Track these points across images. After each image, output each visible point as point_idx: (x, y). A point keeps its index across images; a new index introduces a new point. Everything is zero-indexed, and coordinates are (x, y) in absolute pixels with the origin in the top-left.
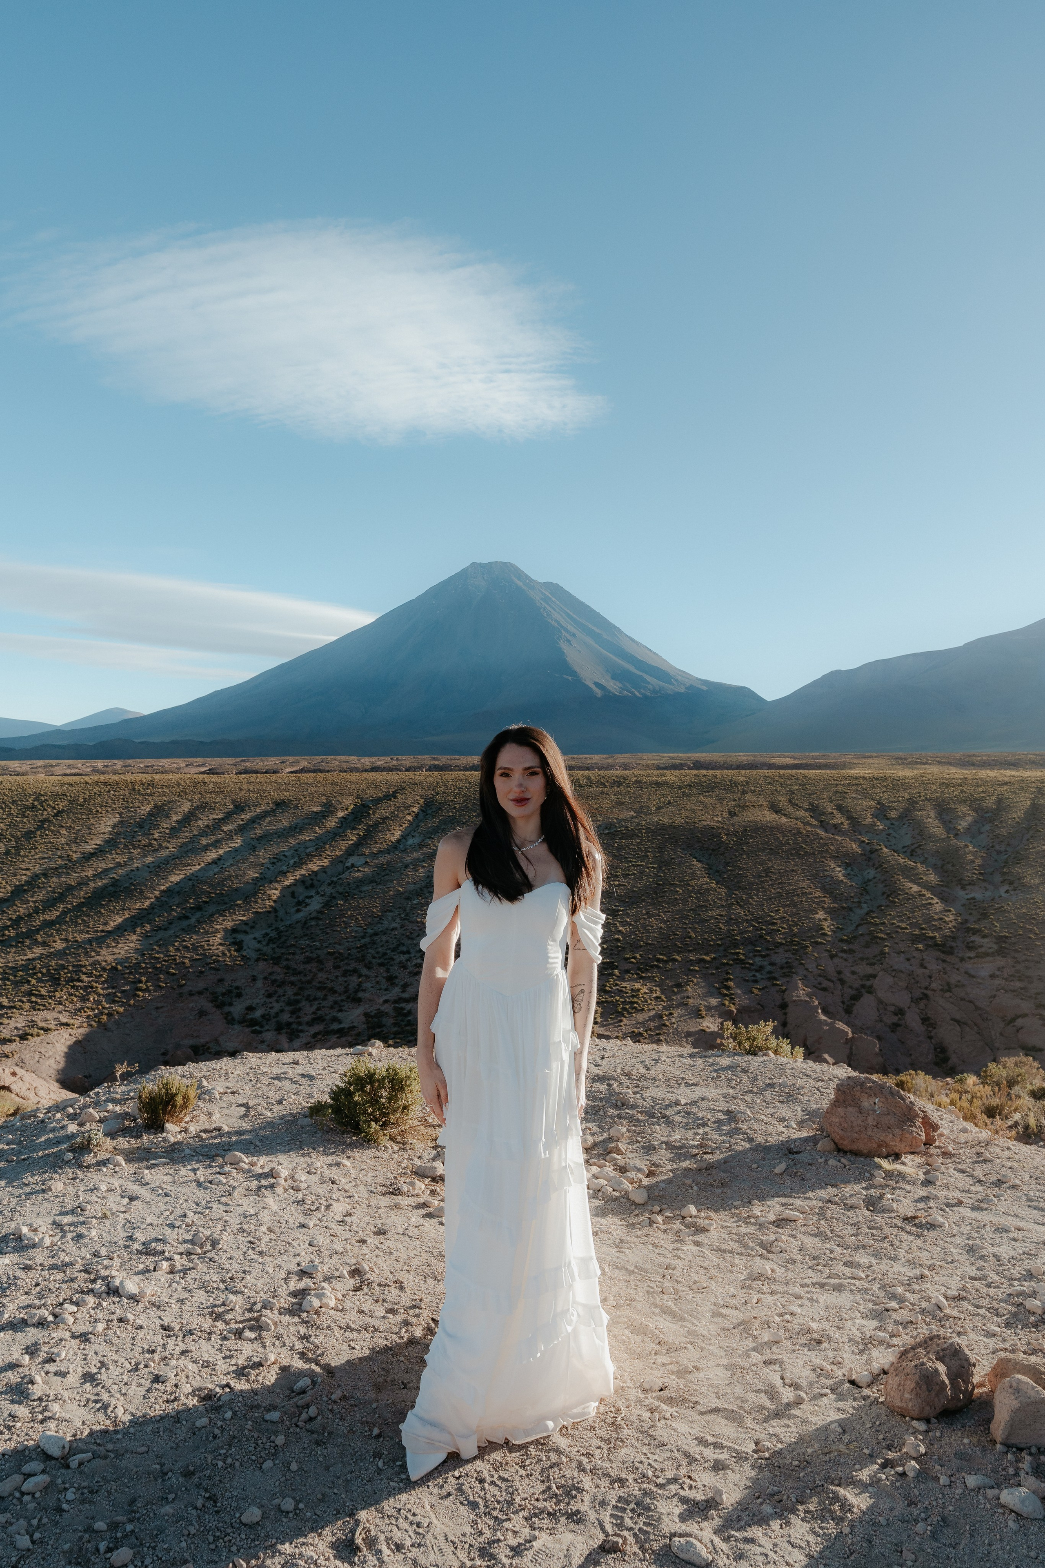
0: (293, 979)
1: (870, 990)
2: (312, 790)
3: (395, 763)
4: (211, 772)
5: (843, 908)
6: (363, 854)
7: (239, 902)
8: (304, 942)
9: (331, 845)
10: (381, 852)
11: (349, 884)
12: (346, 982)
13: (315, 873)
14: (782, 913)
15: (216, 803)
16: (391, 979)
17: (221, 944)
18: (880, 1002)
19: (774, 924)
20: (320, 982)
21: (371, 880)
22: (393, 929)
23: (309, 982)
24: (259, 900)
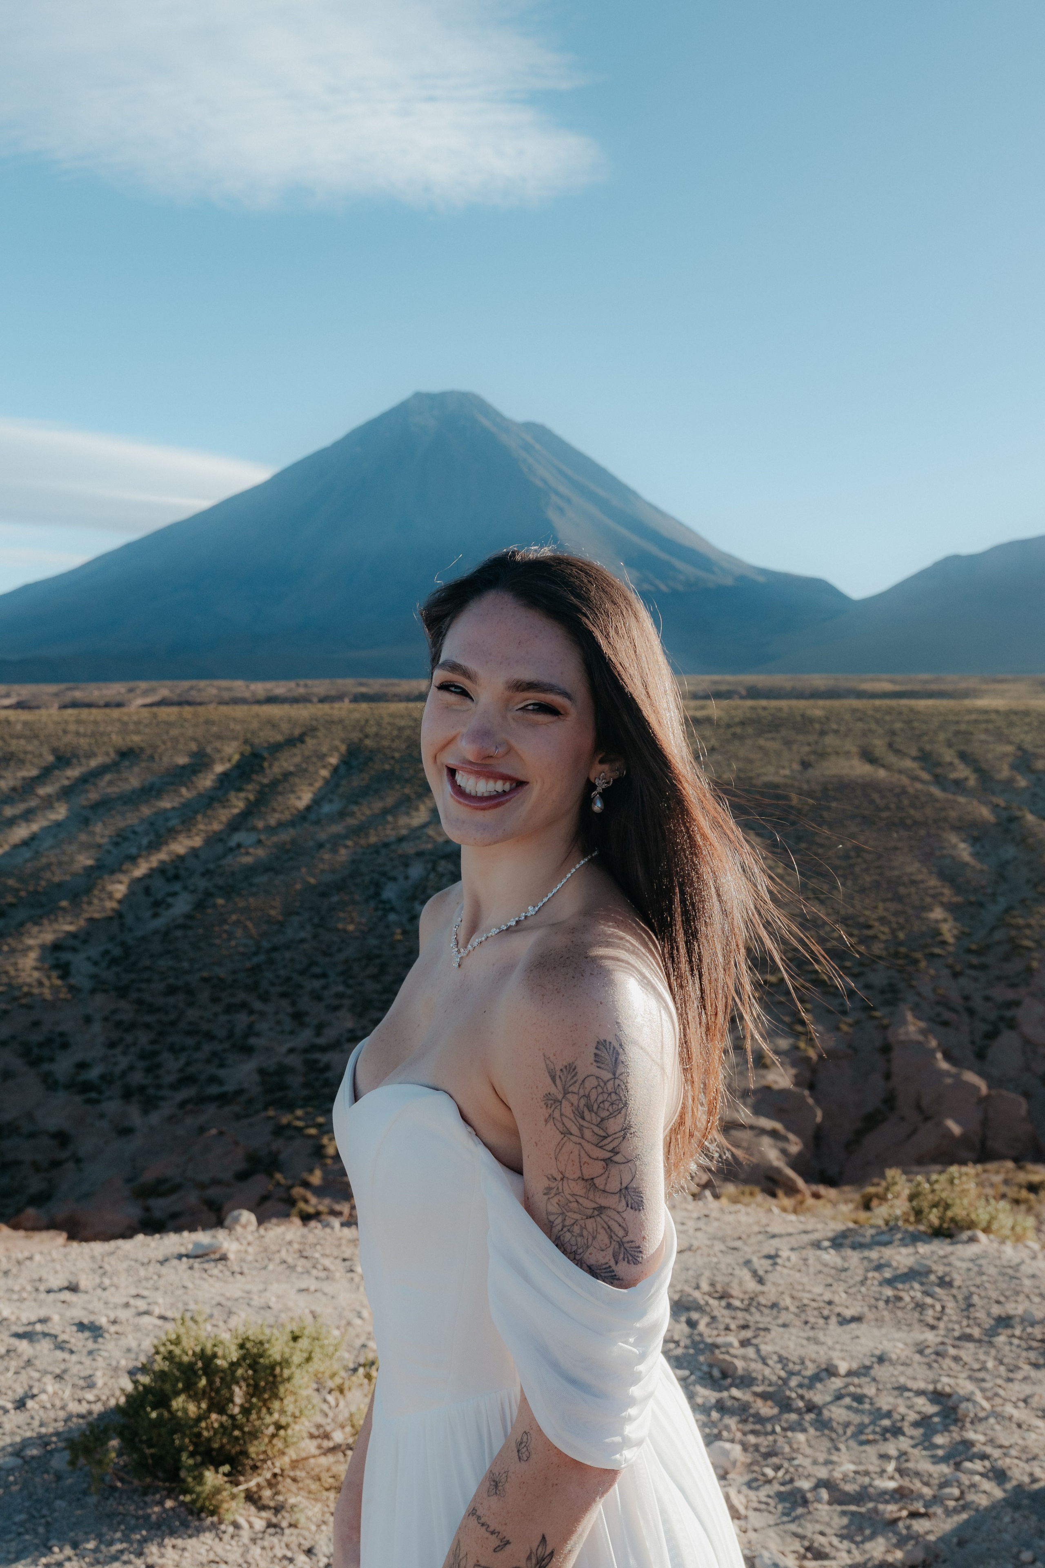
0: (148, 1019)
1: (1012, 1024)
2: (174, 732)
3: (302, 690)
4: (20, 705)
5: (971, 903)
6: (254, 829)
7: (64, 903)
8: (164, 963)
9: (205, 815)
10: (281, 825)
11: (233, 874)
12: (229, 1022)
13: (181, 858)
14: (880, 912)
15: (26, 753)
16: (298, 1017)
17: (36, 968)
18: (1027, 1042)
19: (869, 927)
20: (190, 1023)
21: (266, 868)
22: (302, 941)
23: (173, 1023)
24: (96, 901)
